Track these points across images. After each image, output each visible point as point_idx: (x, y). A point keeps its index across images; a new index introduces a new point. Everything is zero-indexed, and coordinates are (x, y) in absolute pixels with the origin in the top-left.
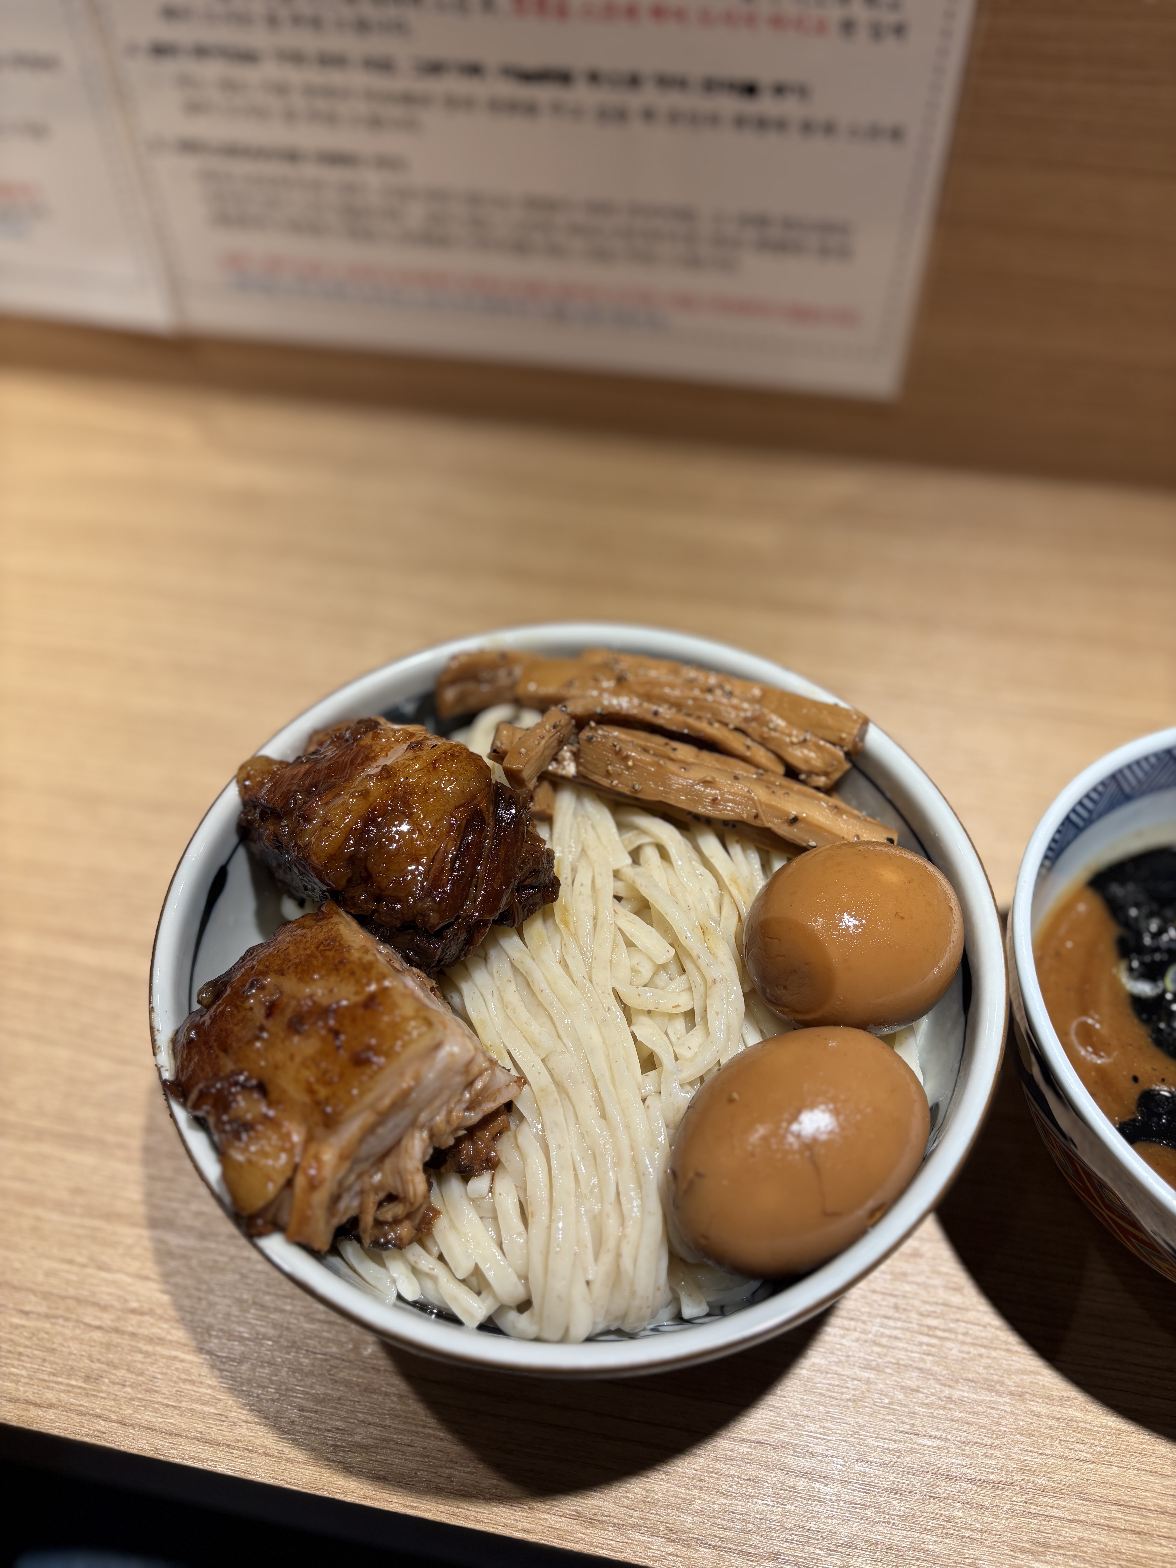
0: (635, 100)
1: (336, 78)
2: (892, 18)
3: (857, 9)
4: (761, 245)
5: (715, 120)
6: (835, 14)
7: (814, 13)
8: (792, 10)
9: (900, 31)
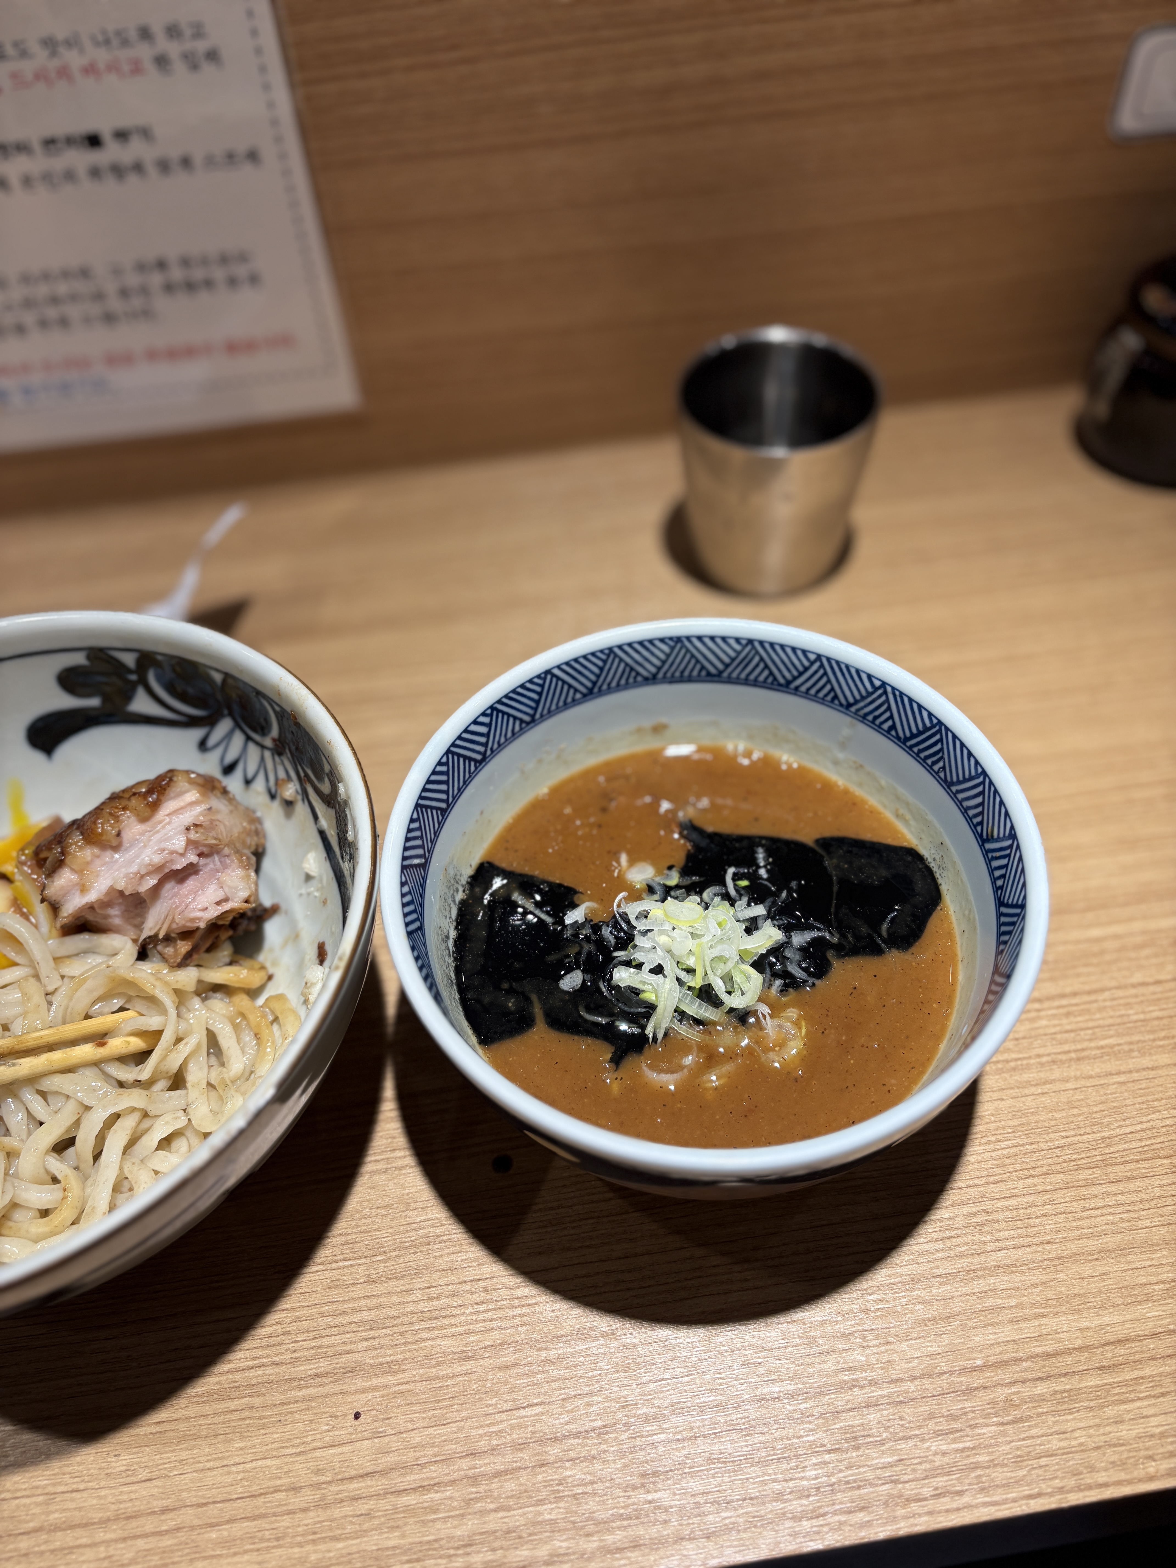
2: (201, 46)
3: (164, 44)
4: (169, 288)
5: (70, 176)
6: (144, 52)
7: (124, 55)
8: (102, 56)
9: (212, 56)
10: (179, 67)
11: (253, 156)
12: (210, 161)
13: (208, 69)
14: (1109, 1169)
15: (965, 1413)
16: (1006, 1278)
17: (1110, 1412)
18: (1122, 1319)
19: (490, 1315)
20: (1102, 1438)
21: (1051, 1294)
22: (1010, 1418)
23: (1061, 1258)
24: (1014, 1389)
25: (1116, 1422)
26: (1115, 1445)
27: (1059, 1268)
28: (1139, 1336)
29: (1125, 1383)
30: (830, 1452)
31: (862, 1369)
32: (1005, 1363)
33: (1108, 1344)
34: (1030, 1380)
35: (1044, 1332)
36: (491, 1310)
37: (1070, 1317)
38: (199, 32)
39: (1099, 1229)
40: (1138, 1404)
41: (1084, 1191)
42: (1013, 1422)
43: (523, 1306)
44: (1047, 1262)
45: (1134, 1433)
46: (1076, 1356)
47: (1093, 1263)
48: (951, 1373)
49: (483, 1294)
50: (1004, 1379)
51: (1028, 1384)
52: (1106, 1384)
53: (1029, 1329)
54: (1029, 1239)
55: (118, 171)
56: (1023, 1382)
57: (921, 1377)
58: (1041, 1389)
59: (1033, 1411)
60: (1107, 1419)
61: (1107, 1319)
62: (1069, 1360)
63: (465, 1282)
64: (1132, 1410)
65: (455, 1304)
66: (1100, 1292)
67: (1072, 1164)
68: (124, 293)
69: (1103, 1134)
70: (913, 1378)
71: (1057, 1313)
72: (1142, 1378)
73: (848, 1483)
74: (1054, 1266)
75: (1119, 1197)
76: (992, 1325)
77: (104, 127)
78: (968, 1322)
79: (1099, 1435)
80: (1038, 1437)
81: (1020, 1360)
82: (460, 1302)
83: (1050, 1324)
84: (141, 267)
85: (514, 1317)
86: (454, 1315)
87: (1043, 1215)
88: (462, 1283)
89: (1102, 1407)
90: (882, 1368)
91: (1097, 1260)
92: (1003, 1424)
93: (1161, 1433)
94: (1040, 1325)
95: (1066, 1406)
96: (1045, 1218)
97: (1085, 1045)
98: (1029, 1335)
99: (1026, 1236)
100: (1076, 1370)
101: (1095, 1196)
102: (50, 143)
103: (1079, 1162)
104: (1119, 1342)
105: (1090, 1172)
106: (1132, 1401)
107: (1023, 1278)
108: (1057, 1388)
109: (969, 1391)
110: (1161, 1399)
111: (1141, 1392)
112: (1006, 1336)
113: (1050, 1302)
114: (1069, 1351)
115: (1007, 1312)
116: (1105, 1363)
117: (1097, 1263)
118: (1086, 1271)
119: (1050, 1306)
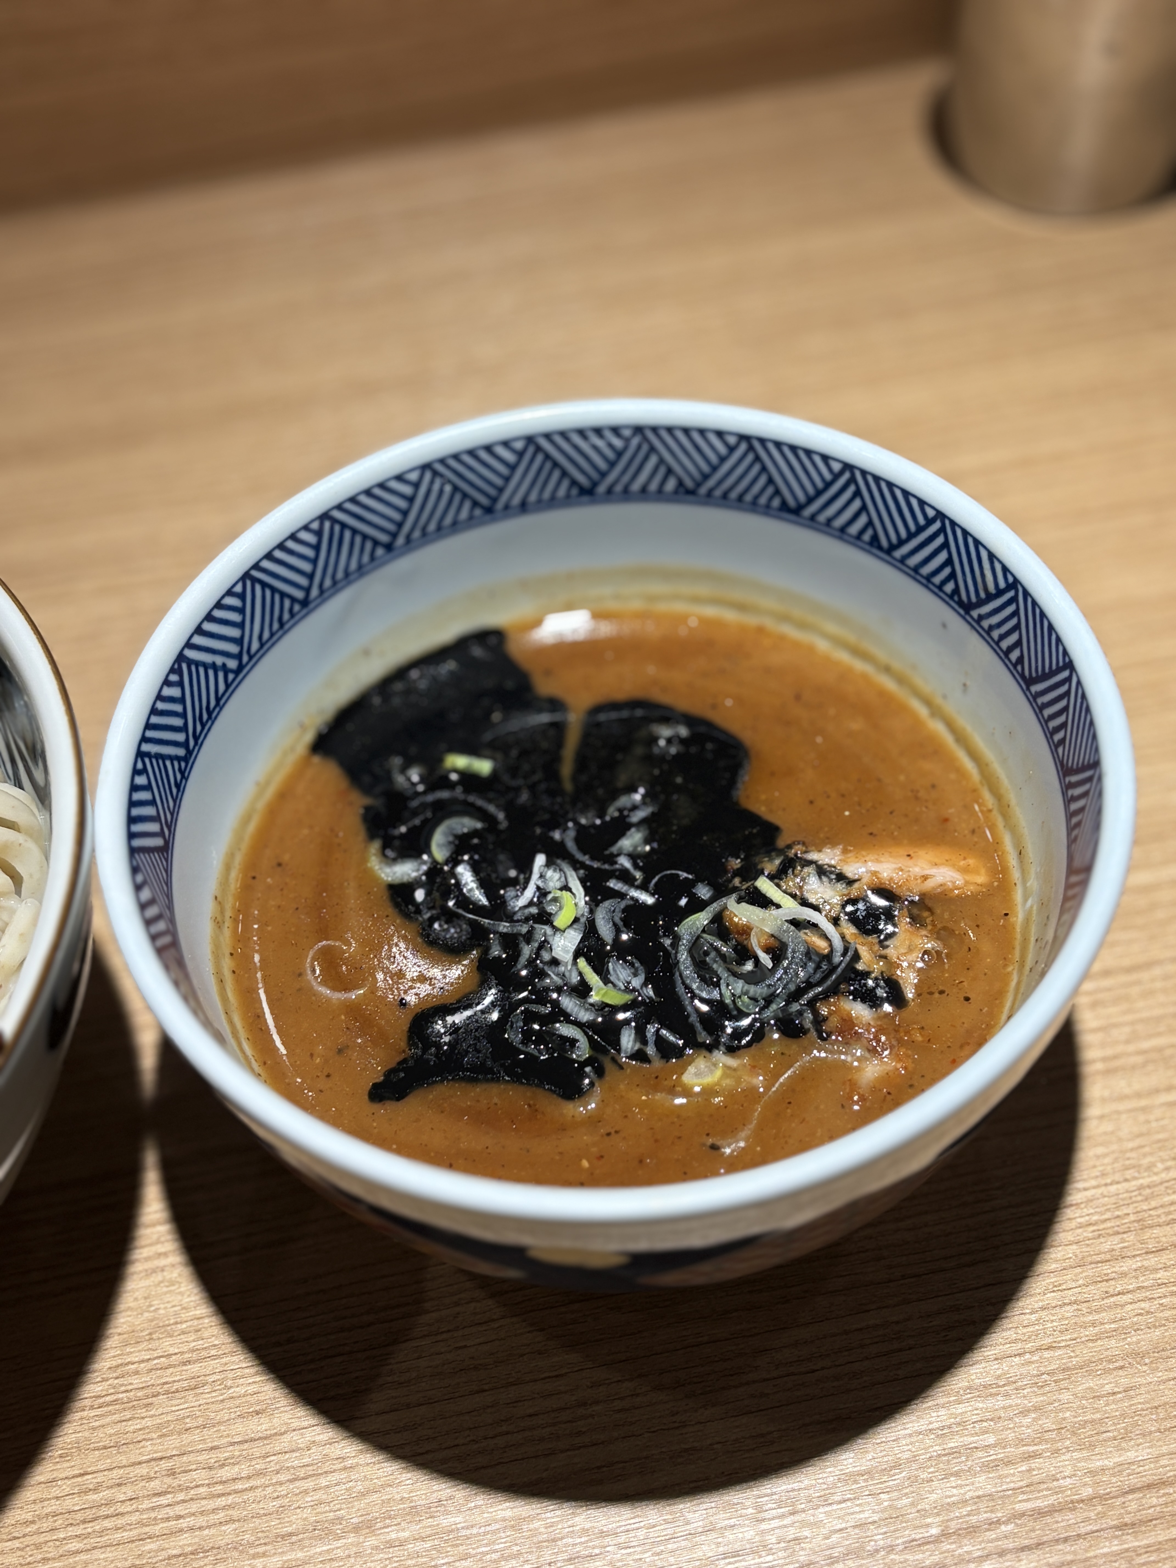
14: (1148, 1234)
16: (981, 1405)
18: (1155, 1452)
19: (179, 1510)
21: (1048, 1424)
23: (1068, 1369)
27: (1064, 1384)
32: (974, 1530)
33: (1132, 1491)
34: (1010, 1551)
35: (1036, 1479)
36: (178, 1503)
37: (1076, 1455)
39: (1127, 1323)
41: (1106, 1269)
43: (229, 1494)
44: (1044, 1377)
46: (1084, 1512)
47: (1115, 1373)
48: (891, 1549)
49: (168, 1480)
51: (1009, 1556)
52: (1127, 1550)
53: (1014, 1475)
54: (1020, 1345)
61: (1131, 1455)
62: (1071, 1517)
63: (140, 1463)
65: (122, 1497)
66: (1123, 1416)
67: (1092, 1228)
69: (1141, 1181)
71: (1057, 1451)
74: (1055, 1381)
75: (1161, 1274)
76: (957, 1474)
78: (919, 1473)
81: (999, 1522)
82: (130, 1494)
83: (1044, 1466)
85: (214, 1511)
86: (122, 1514)
87: (1043, 1309)
88: (134, 1464)
91: (1122, 1368)
94: (1030, 1470)
96: (1044, 1313)
97: (1120, 1049)
98: (1012, 1485)
99: (1015, 1341)
100: (1083, 1531)
101: (1124, 1275)
103: (1102, 1227)
104: (1149, 1486)
105: (1117, 1238)
107: (1007, 1403)
112: (977, 1489)
113: (1047, 1436)
114: (1071, 1506)
115: (980, 1454)
116: (1127, 1519)
117: (1121, 1372)
118: (1103, 1386)
119: (1047, 1441)
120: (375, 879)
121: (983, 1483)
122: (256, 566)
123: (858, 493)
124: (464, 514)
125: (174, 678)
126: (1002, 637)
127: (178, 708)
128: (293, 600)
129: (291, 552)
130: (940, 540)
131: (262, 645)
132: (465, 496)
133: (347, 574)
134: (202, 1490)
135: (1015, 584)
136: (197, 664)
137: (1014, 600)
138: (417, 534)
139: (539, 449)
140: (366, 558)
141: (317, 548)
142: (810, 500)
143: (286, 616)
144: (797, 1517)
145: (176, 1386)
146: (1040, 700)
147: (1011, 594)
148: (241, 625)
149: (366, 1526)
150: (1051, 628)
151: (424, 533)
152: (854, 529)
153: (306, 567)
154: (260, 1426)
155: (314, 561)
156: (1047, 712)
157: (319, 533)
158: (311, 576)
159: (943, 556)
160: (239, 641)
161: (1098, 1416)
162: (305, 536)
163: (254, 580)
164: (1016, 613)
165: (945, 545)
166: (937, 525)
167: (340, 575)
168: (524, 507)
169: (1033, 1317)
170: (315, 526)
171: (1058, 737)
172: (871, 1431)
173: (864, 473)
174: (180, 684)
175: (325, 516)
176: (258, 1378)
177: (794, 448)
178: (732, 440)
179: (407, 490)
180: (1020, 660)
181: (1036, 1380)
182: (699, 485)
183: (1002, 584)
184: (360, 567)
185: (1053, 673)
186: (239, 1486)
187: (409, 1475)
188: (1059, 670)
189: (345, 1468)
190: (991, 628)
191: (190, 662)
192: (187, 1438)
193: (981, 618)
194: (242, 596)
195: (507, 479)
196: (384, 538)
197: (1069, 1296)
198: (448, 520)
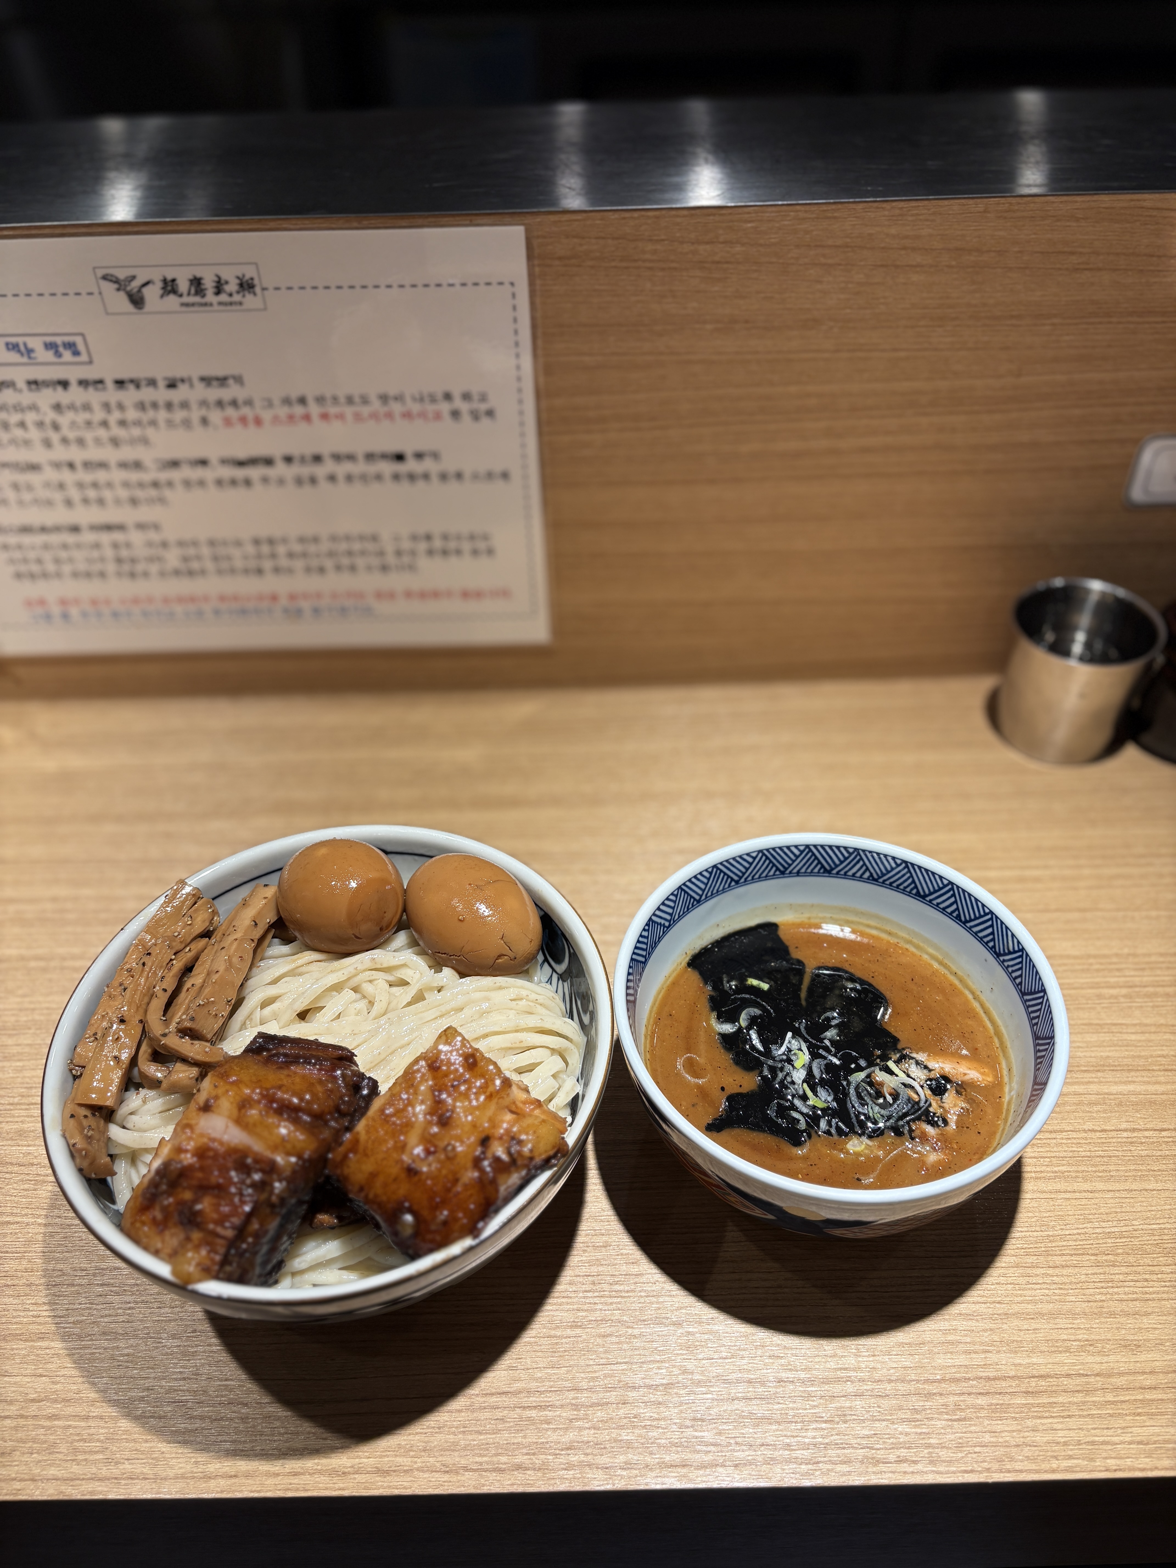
0: (321, 471)
1: (101, 476)
2: (483, 407)
3: (458, 403)
4: (430, 552)
5: (379, 477)
6: (445, 408)
7: (430, 408)
8: (416, 408)
9: (490, 413)
10: (466, 418)
11: (505, 476)
12: (475, 477)
13: (485, 421)
14: (1050, 1258)
15: (925, 1410)
16: (965, 1323)
17: (1029, 1423)
18: (1045, 1361)
20: (1022, 1439)
21: (996, 1338)
22: (957, 1417)
23: (1007, 1314)
24: (962, 1398)
25: (1033, 1430)
26: (1030, 1446)
27: (1004, 1321)
28: (1057, 1374)
29: (1043, 1405)
30: (826, 1422)
31: (854, 1370)
32: (957, 1380)
33: (1033, 1377)
34: (973, 1393)
35: (988, 1362)
37: (1008, 1355)
38: (483, 398)
39: (1037, 1298)
40: (1050, 1420)
41: (1029, 1271)
42: (959, 1420)
43: (618, 1297)
44: (996, 1316)
45: (1045, 1439)
46: (1010, 1382)
47: (1030, 1320)
48: (918, 1381)
50: (955, 1390)
51: (972, 1396)
52: (1029, 1404)
53: (978, 1359)
54: (985, 1299)
55: (412, 477)
56: (969, 1394)
57: (896, 1381)
58: (981, 1401)
59: (974, 1415)
60: (1027, 1427)
61: (1034, 1360)
63: (579, 1276)
64: (1045, 1424)
65: (571, 1290)
66: (1032, 1341)
67: (1023, 1251)
68: (399, 553)
69: (1048, 1233)
70: (890, 1381)
71: (1000, 1351)
72: (1055, 1403)
73: (837, 1444)
74: (1001, 1319)
75: (1055, 1278)
76: (951, 1353)
77: (408, 449)
78: (934, 1349)
79: (1019, 1438)
80: (975, 1432)
81: (969, 1379)
82: (574, 1289)
83: (993, 1358)
84: (414, 538)
85: (611, 1304)
86: (571, 1297)
87: (997, 1284)
88: (576, 1276)
89: (1023, 1419)
90: (869, 1372)
91: (1032, 1319)
92: (951, 1420)
93: (1064, 1442)
94: (986, 1358)
95: (998, 1415)
96: (998, 1286)
97: (1044, 1168)
98: (977, 1363)
99: (983, 1296)
100: (1008, 1391)
101: (1037, 1275)
102: (370, 457)
103: (1028, 1251)
104: (1041, 1376)
105: (1035, 1258)
106: (1047, 1417)
107: (977, 1324)
108: (993, 1402)
109: (929, 1395)
110: (1067, 1419)
111: (1054, 1413)
112: (960, 1362)
113: (995, 1343)
114: (1004, 1378)
115: (962, 1346)
116: (1030, 1390)
117: (1032, 1321)
118: (1023, 1325)
119: (994, 1346)
120: (713, 1030)
121: (962, 1360)
122: (684, 884)
123: (954, 895)
124: (772, 873)
125: (647, 928)
126: (1013, 971)
127: (645, 940)
128: (695, 899)
129: (698, 880)
130: (990, 923)
131: (679, 917)
132: (774, 865)
133: (718, 891)
134: (605, 1293)
135: (1022, 950)
136: (655, 922)
137: (1021, 956)
138: (750, 878)
139: (810, 850)
140: (727, 886)
141: (709, 879)
142: (931, 894)
143: (690, 906)
144: (875, 1358)
145: (598, 1244)
146: (1028, 1003)
147: (1020, 953)
148: (673, 908)
149: (678, 1324)
150: (1037, 972)
151: (753, 879)
152: (949, 910)
153: (703, 886)
154: (634, 1269)
155: (706, 884)
156: (1031, 1009)
157: (711, 873)
158: (703, 891)
159: (990, 930)
160: (671, 915)
161: (1019, 1339)
162: (705, 874)
163: (682, 890)
164: (1021, 962)
165: (992, 926)
166: (989, 916)
167: (715, 891)
168: (798, 874)
169: (992, 1287)
170: (710, 870)
171: (1034, 1021)
172: (912, 1325)
173: (958, 887)
174: (648, 930)
175: (715, 866)
176: (634, 1248)
177: (927, 871)
178: (899, 862)
179: (750, 860)
180: (1021, 983)
181: (991, 1316)
182: (880, 878)
183: (1016, 949)
184: (724, 889)
185: (1035, 993)
186: (624, 1294)
187: (700, 1304)
188: (1039, 992)
189: (671, 1296)
190: (1008, 966)
191: (653, 921)
192: (600, 1268)
193: (1004, 961)
194: (676, 896)
195: (794, 861)
196: (736, 878)
197: (1010, 1280)
198: (764, 875)
